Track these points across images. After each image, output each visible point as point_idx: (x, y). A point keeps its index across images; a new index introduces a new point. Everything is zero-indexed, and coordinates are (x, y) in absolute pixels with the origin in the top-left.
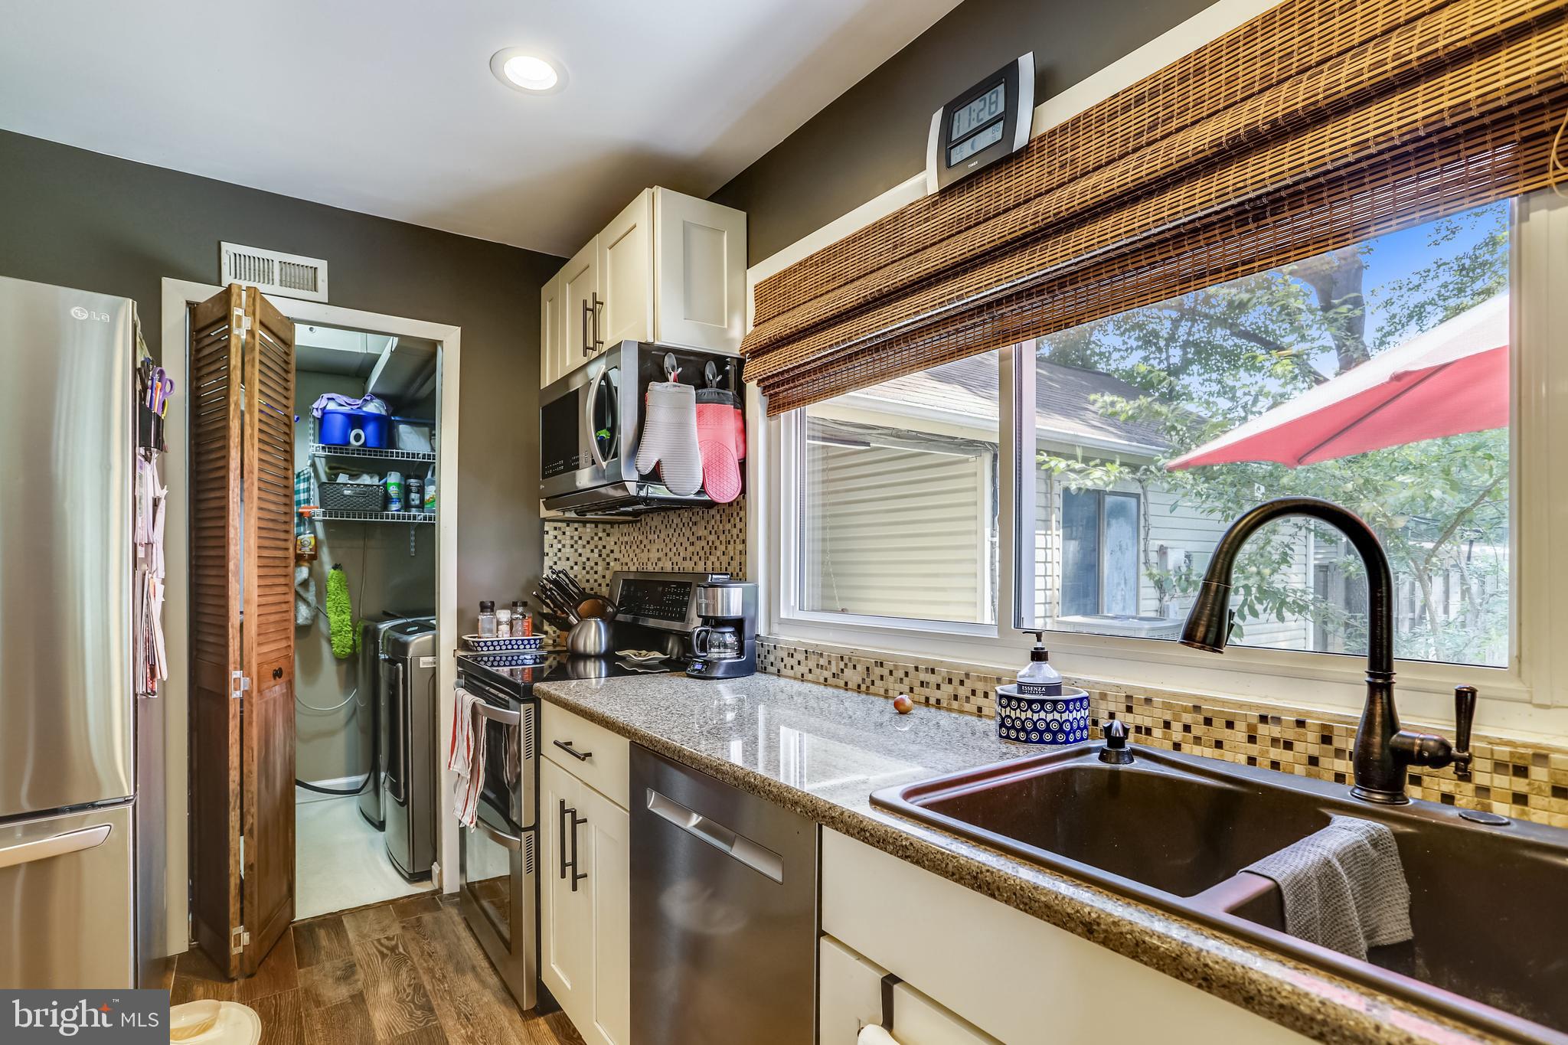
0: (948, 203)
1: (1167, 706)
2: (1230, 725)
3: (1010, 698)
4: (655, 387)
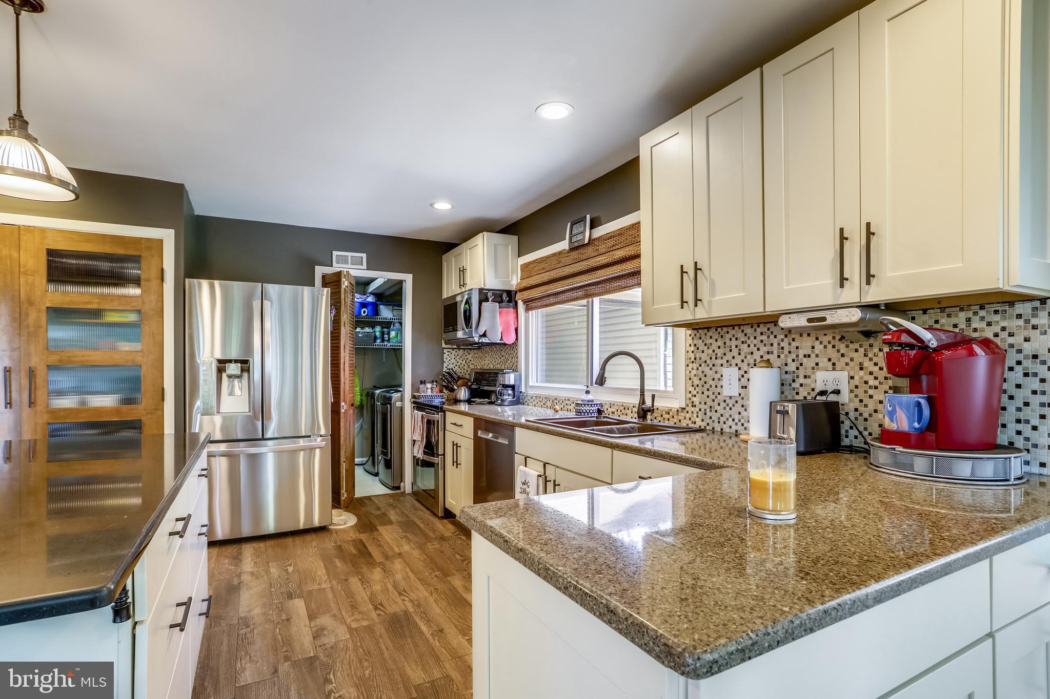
0: (571, 253)
3: (579, 404)
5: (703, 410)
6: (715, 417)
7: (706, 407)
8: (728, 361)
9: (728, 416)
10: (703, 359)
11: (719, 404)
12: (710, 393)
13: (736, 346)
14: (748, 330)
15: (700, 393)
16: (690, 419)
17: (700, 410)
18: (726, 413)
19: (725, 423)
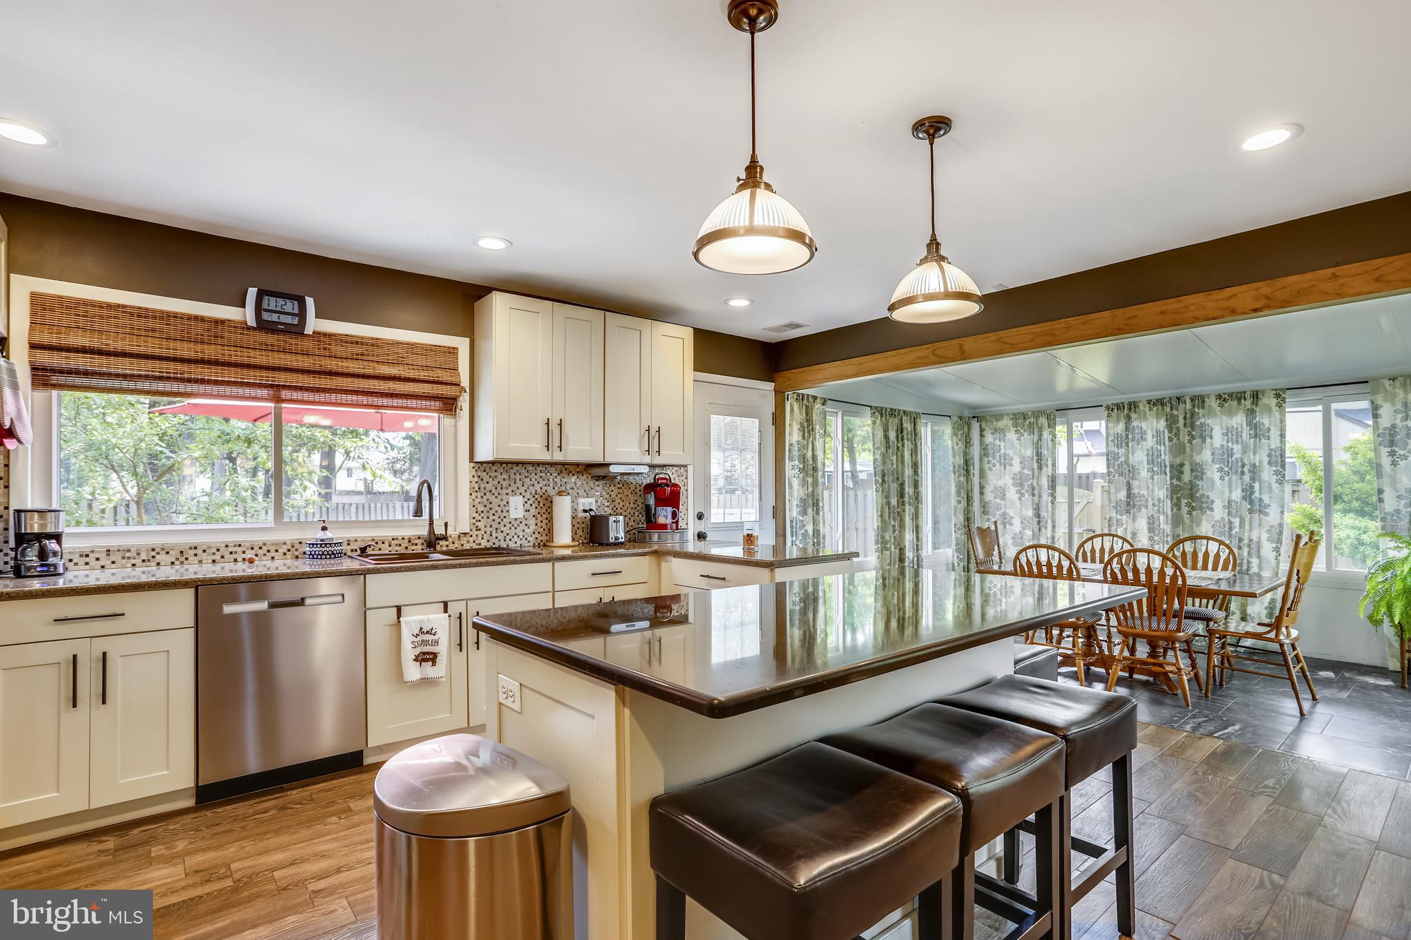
5: (488, 532)
6: (501, 537)
7: (491, 529)
8: (513, 491)
9: (513, 534)
10: (488, 489)
11: (505, 526)
12: (496, 517)
13: (520, 480)
14: (530, 468)
15: (485, 518)
16: (474, 542)
17: (485, 532)
18: (512, 532)
19: (510, 540)
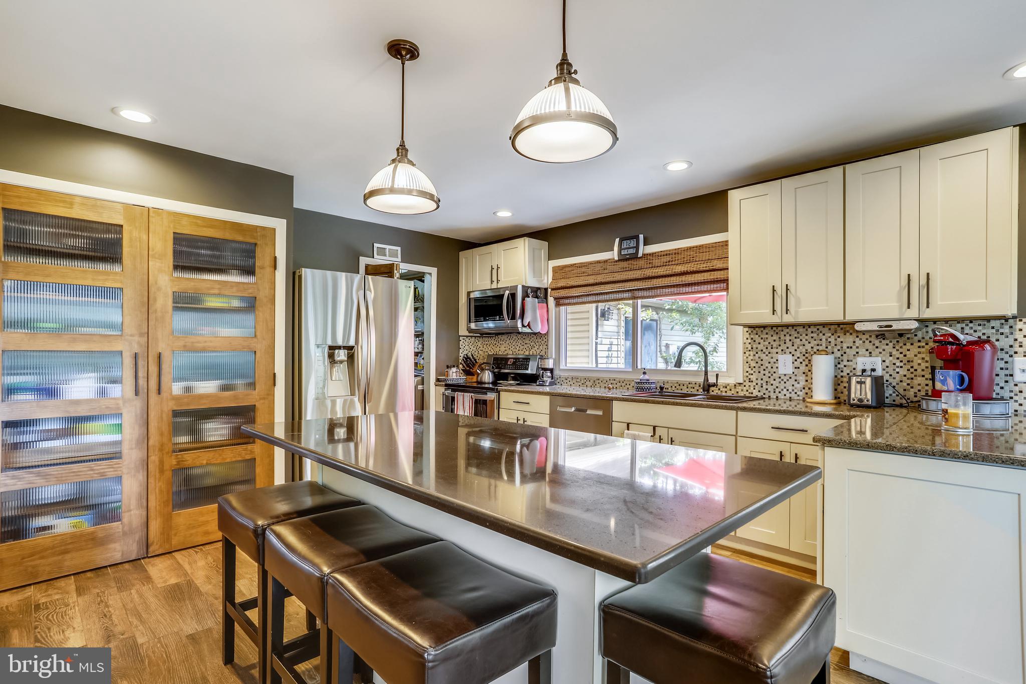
0: (620, 263)
1: (671, 383)
2: (683, 385)
3: (639, 382)
4: (527, 299)
5: (759, 384)
6: (771, 388)
7: (762, 382)
8: (782, 350)
9: (783, 388)
10: (760, 348)
11: (775, 380)
12: (766, 372)
13: (790, 340)
14: (801, 330)
15: (757, 372)
16: (747, 391)
17: (757, 384)
18: (782, 386)
19: (780, 392)
